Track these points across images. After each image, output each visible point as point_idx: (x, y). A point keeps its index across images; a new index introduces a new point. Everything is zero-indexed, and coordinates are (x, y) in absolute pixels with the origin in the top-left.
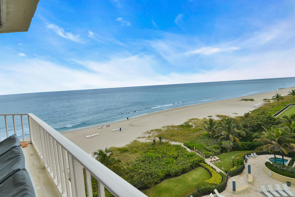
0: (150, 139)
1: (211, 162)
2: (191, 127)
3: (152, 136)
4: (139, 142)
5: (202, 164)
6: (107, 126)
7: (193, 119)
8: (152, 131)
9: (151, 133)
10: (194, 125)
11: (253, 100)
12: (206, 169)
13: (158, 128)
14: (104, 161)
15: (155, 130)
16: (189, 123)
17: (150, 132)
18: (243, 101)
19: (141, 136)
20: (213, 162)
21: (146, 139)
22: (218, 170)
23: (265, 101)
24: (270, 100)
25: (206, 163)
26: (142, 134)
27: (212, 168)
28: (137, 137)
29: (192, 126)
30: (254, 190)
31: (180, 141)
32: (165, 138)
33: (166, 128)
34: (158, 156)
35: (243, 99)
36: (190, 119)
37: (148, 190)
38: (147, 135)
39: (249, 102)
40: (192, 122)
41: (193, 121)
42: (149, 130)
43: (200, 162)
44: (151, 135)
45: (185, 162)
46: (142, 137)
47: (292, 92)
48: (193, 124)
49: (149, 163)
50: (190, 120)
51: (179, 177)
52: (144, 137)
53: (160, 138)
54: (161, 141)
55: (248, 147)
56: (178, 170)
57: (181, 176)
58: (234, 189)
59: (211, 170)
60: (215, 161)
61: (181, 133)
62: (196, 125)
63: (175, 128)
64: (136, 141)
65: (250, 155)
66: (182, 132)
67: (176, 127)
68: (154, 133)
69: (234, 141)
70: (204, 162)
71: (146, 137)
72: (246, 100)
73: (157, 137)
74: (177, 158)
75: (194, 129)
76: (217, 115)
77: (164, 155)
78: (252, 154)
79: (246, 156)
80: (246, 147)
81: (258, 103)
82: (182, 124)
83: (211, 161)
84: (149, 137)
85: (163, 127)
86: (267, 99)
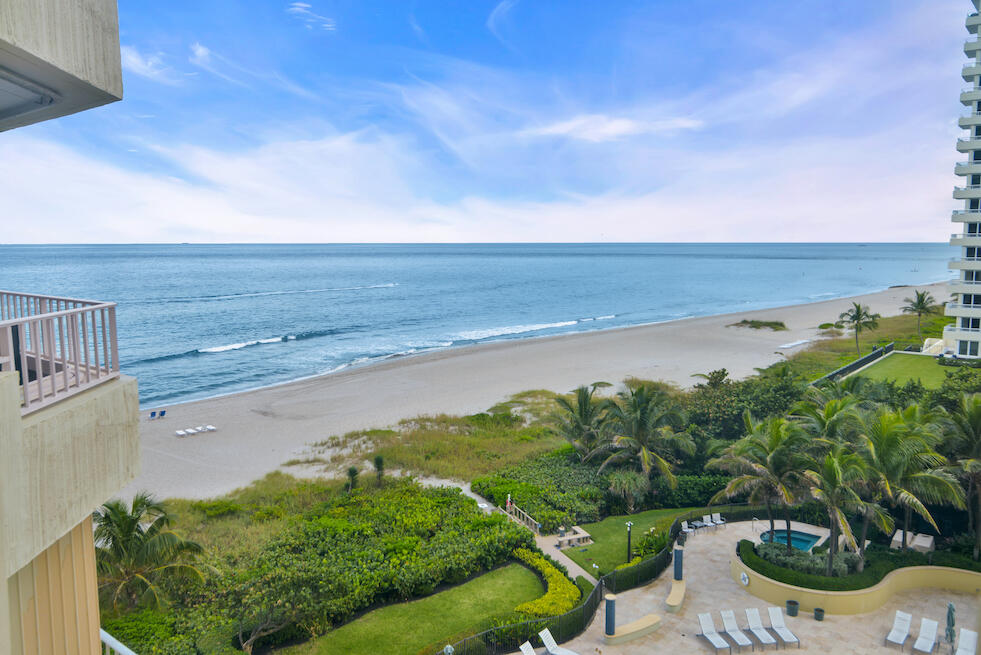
0: (341, 466)
1: (558, 546)
2: (516, 424)
3: (350, 456)
4: (290, 478)
5: (522, 553)
6: (153, 414)
7: (532, 394)
8: (354, 435)
9: (345, 447)
10: (528, 416)
11: (781, 325)
12: (534, 570)
13: (381, 425)
15: (365, 433)
16: (513, 410)
17: (345, 442)
19: (302, 458)
20: (566, 548)
21: (323, 467)
23: (824, 333)
24: (841, 327)
25: (539, 551)
26: (308, 449)
27: (556, 565)
28: (286, 459)
29: (522, 420)
30: (678, 631)
31: (458, 475)
32: (402, 464)
33: (414, 427)
34: (360, 528)
35: (744, 322)
36: (519, 392)
37: (303, 645)
38: (328, 454)
40: (525, 404)
41: (529, 400)
42: (340, 432)
43: (517, 546)
44: (345, 452)
45: (461, 545)
46: (308, 462)
48: (525, 412)
49: (322, 554)
50: (519, 399)
51: (428, 599)
52: (316, 461)
53: (379, 463)
54: (380, 476)
55: (700, 493)
56: (427, 575)
57: (436, 596)
58: (610, 629)
59: (548, 570)
60: (574, 542)
61: (471, 446)
62: (538, 415)
63: (451, 428)
64: (277, 474)
65: (702, 520)
66: (473, 440)
67: (455, 421)
68: (359, 446)
69: (654, 472)
70: (532, 548)
71: (324, 462)
72: (756, 324)
73: (370, 460)
74: (433, 534)
75: (525, 432)
76: (629, 378)
77: (386, 526)
78: (707, 518)
79: (685, 525)
80: (694, 493)
82: (484, 410)
83: (560, 542)
84: (335, 460)
85: (403, 423)
86: (831, 325)
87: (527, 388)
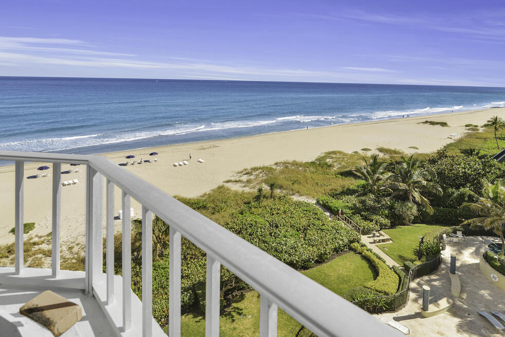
0: (251, 185)
1: (375, 243)
2: (331, 168)
3: (255, 179)
4: (228, 189)
5: (357, 246)
7: (334, 153)
8: (255, 169)
9: (252, 175)
10: (335, 164)
11: (446, 124)
12: (365, 257)
13: (267, 164)
15: (260, 168)
16: (328, 160)
17: (251, 172)
18: (428, 125)
19: (233, 179)
20: (378, 244)
21: (243, 185)
22: (391, 262)
23: (469, 129)
24: (477, 126)
25: (365, 245)
26: (235, 174)
27: (377, 255)
28: (226, 179)
29: (333, 166)
30: (463, 310)
31: (310, 195)
32: (281, 187)
33: (282, 167)
35: (427, 122)
36: (327, 151)
38: (245, 178)
39: (439, 126)
40: (332, 158)
41: (334, 156)
42: (249, 167)
43: (353, 241)
44: (252, 177)
46: (236, 181)
48: (334, 162)
50: (329, 154)
52: (240, 181)
53: (272, 186)
54: (272, 192)
57: (315, 269)
58: (425, 306)
59: (377, 260)
62: (340, 164)
63: (300, 168)
64: (223, 186)
67: (301, 164)
68: (259, 175)
70: (360, 242)
71: (243, 182)
72: (432, 123)
73: (266, 183)
74: (306, 229)
75: (336, 172)
76: (379, 147)
81: (456, 132)
82: (313, 159)
83: (374, 240)
84: (248, 181)
85: (276, 164)
86: (471, 125)
87: (331, 150)
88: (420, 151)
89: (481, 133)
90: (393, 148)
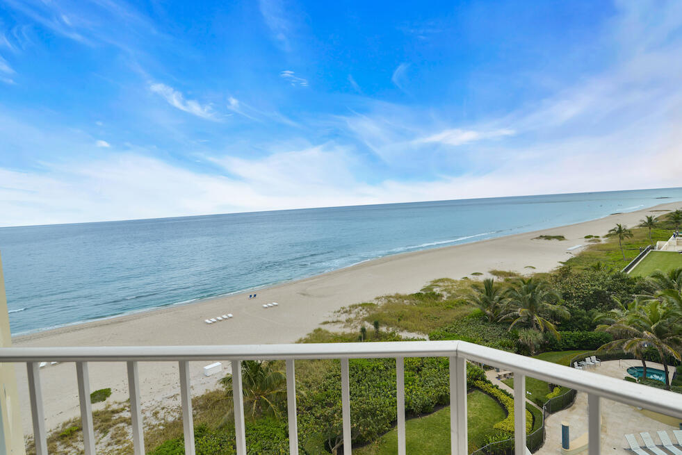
0: (352, 325)
1: (499, 378)
2: (439, 298)
3: (356, 319)
4: (327, 332)
5: (479, 383)
6: (251, 296)
7: (442, 280)
8: (355, 306)
9: (351, 313)
10: (444, 293)
11: (563, 237)
12: (491, 395)
13: (367, 300)
14: (255, 381)
15: (360, 305)
16: (435, 290)
17: (350, 311)
18: (543, 241)
19: (330, 320)
20: (504, 379)
21: (343, 325)
23: (590, 241)
24: (598, 237)
25: (489, 382)
26: (331, 314)
27: (504, 392)
28: (322, 321)
29: (442, 296)
31: (420, 330)
32: (386, 324)
33: (385, 301)
34: (376, 365)
35: (541, 236)
36: (433, 280)
37: (365, 447)
38: (344, 317)
39: (555, 241)
40: (440, 286)
41: (441, 284)
42: (347, 305)
43: (476, 379)
44: (352, 316)
45: (442, 379)
46: (333, 322)
47: (646, 221)
48: (442, 291)
49: (358, 382)
50: (436, 283)
51: (432, 415)
52: (337, 322)
53: (376, 325)
54: (377, 332)
55: (575, 342)
56: (429, 400)
57: (436, 413)
58: (566, 445)
59: (503, 397)
60: (508, 376)
61: (421, 312)
62: (449, 292)
63: (405, 301)
64: (319, 330)
65: (585, 360)
66: (421, 308)
67: (406, 297)
68: (359, 313)
69: (546, 330)
70: (484, 379)
71: (343, 323)
72: (548, 238)
73: (368, 322)
74: (419, 370)
75: (447, 303)
76: (490, 270)
77: (390, 364)
78: (588, 359)
79: (576, 364)
80: (571, 342)
81: (576, 246)
82: (418, 290)
83: (499, 376)
84: (348, 321)
85: (377, 298)
86: (592, 236)
87: (437, 278)
88: (537, 271)
89: (603, 245)
90: (507, 271)
